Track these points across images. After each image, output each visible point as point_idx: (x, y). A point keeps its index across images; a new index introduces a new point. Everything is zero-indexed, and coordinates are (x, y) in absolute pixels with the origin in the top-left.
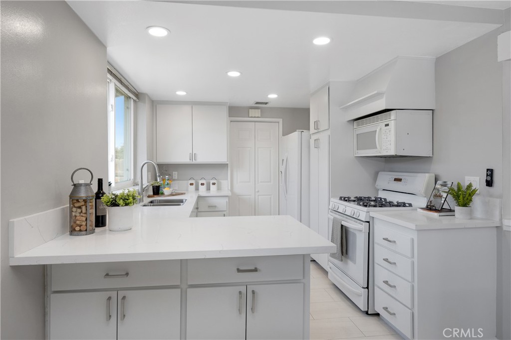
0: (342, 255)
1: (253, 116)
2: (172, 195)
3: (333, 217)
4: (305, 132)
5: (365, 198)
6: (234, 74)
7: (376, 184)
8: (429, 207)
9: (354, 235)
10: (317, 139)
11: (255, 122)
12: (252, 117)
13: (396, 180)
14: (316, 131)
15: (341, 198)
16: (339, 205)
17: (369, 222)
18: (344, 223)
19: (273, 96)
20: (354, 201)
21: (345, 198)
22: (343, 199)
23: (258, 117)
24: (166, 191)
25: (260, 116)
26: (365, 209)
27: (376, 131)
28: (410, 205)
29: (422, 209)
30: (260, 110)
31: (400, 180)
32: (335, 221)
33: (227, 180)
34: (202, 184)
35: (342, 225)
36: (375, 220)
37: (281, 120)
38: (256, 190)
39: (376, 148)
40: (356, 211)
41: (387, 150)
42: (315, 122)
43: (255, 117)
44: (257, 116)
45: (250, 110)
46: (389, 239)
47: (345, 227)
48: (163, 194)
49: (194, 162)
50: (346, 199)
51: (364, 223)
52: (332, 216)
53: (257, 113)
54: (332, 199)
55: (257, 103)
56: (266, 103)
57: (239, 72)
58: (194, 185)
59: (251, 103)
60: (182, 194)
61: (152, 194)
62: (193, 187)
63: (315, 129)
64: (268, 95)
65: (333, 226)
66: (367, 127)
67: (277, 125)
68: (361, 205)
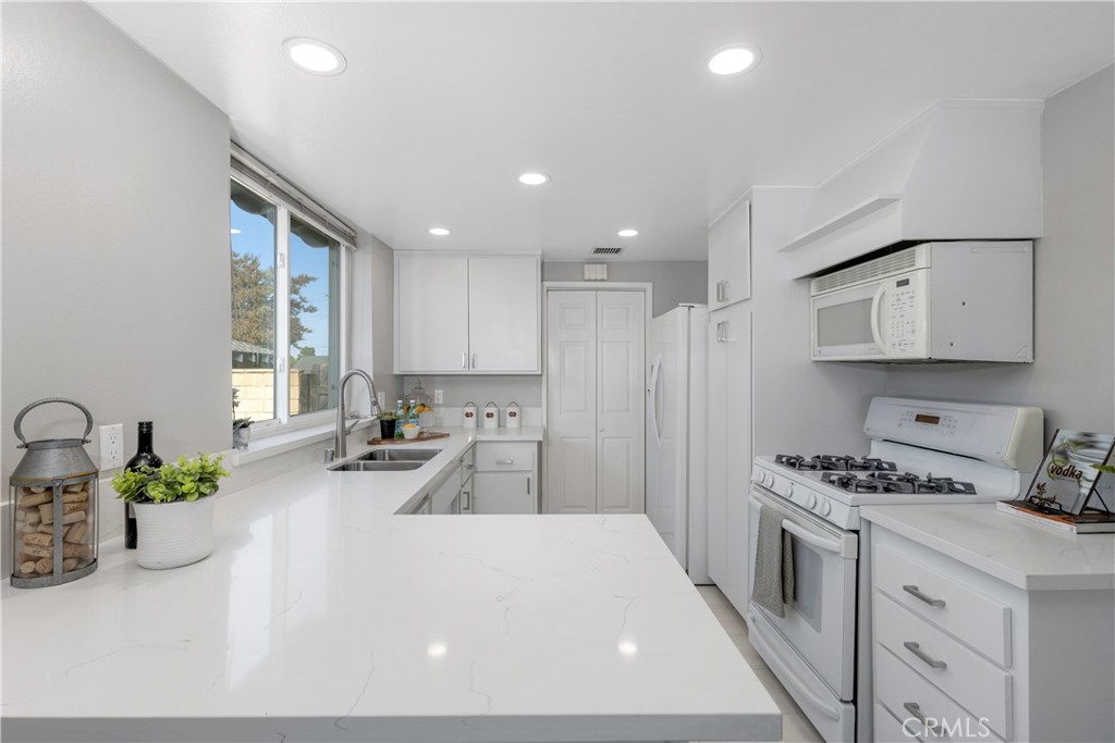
0: (784, 601)
1: (593, 277)
2: (420, 438)
3: (760, 505)
4: (698, 309)
5: (839, 459)
6: (532, 179)
7: (866, 427)
8: (1037, 501)
9: (816, 557)
10: (723, 323)
11: (597, 290)
12: (589, 280)
13: (920, 418)
14: (722, 304)
15: (779, 459)
16: (776, 476)
17: (857, 532)
18: (787, 524)
19: (628, 233)
20: (813, 467)
21: (789, 459)
22: (784, 459)
23: (602, 280)
24: (410, 430)
25: (605, 277)
26: (848, 497)
27: (872, 299)
28: (969, 489)
29: (1013, 503)
30: (605, 266)
31: (934, 420)
32: (765, 516)
33: (541, 406)
34: (490, 415)
35: (783, 531)
36: (874, 530)
37: (649, 286)
38: (599, 428)
39: (873, 341)
40: (820, 498)
41: (903, 347)
42: (718, 286)
43: (596, 280)
44: (599, 277)
45: (586, 266)
46: (922, 591)
47: (792, 534)
48: (401, 436)
49: (472, 371)
50: (794, 463)
51: (844, 535)
52: (757, 501)
53: (598, 271)
54: (757, 460)
55: (598, 251)
56: (617, 251)
57: (544, 173)
58: (474, 416)
59: (587, 251)
60: (442, 436)
61: (380, 436)
62: (471, 422)
63: (718, 300)
64: (618, 231)
65: (760, 527)
66: (847, 291)
67: (641, 296)
68: (832, 482)
